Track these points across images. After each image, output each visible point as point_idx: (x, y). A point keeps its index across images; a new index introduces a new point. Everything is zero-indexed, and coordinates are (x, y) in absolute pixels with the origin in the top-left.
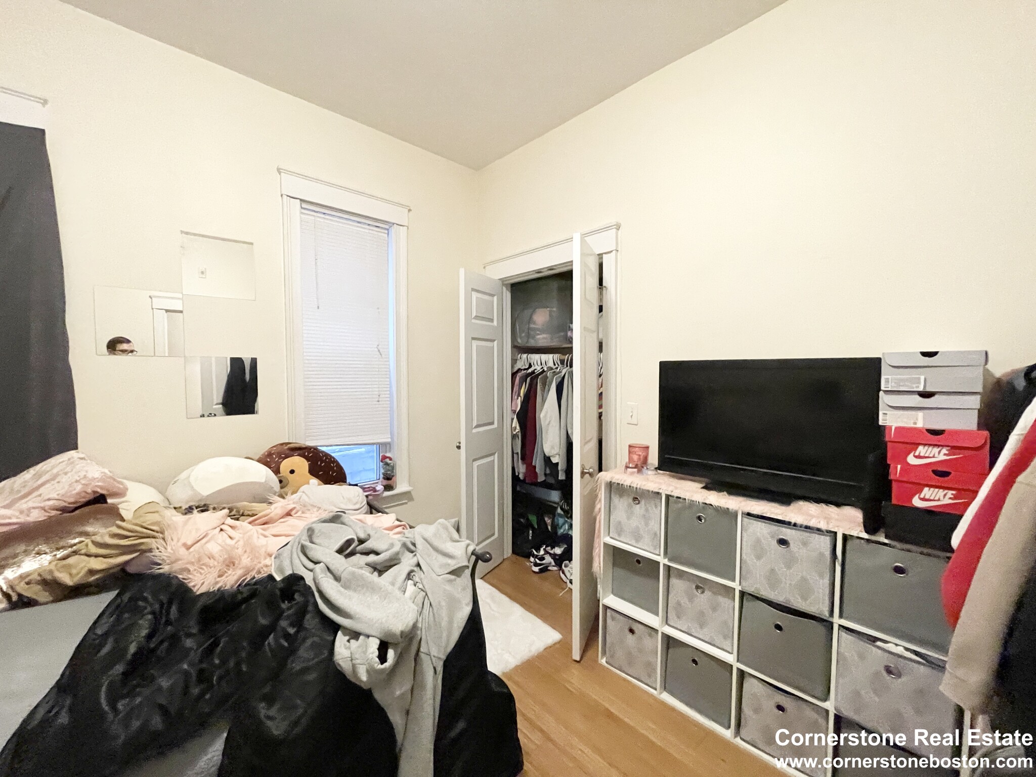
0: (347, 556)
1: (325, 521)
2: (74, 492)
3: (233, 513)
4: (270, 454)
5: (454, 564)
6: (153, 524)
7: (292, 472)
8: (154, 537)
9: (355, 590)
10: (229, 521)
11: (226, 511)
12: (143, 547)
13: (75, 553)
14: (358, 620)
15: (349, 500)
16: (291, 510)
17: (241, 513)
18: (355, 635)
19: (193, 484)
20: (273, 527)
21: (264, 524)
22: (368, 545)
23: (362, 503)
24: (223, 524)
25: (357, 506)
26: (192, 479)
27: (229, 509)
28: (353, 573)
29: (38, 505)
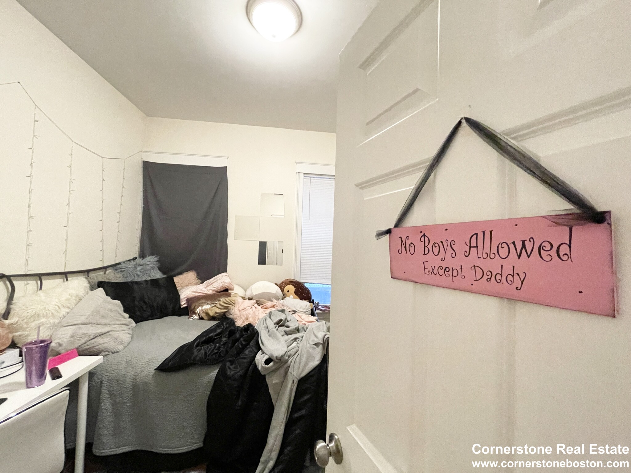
0: (280, 326)
5: (316, 341)
6: (234, 301)
7: (288, 291)
8: (232, 305)
9: (272, 338)
12: (229, 308)
13: (215, 306)
15: (301, 307)
17: (261, 303)
18: (263, 353)
19: (254, 290)
20: (268, 310)
22: (288, 323)
24: (253, 306)
26: (252, 288)
27: (256, 300)
29: (211, 289)
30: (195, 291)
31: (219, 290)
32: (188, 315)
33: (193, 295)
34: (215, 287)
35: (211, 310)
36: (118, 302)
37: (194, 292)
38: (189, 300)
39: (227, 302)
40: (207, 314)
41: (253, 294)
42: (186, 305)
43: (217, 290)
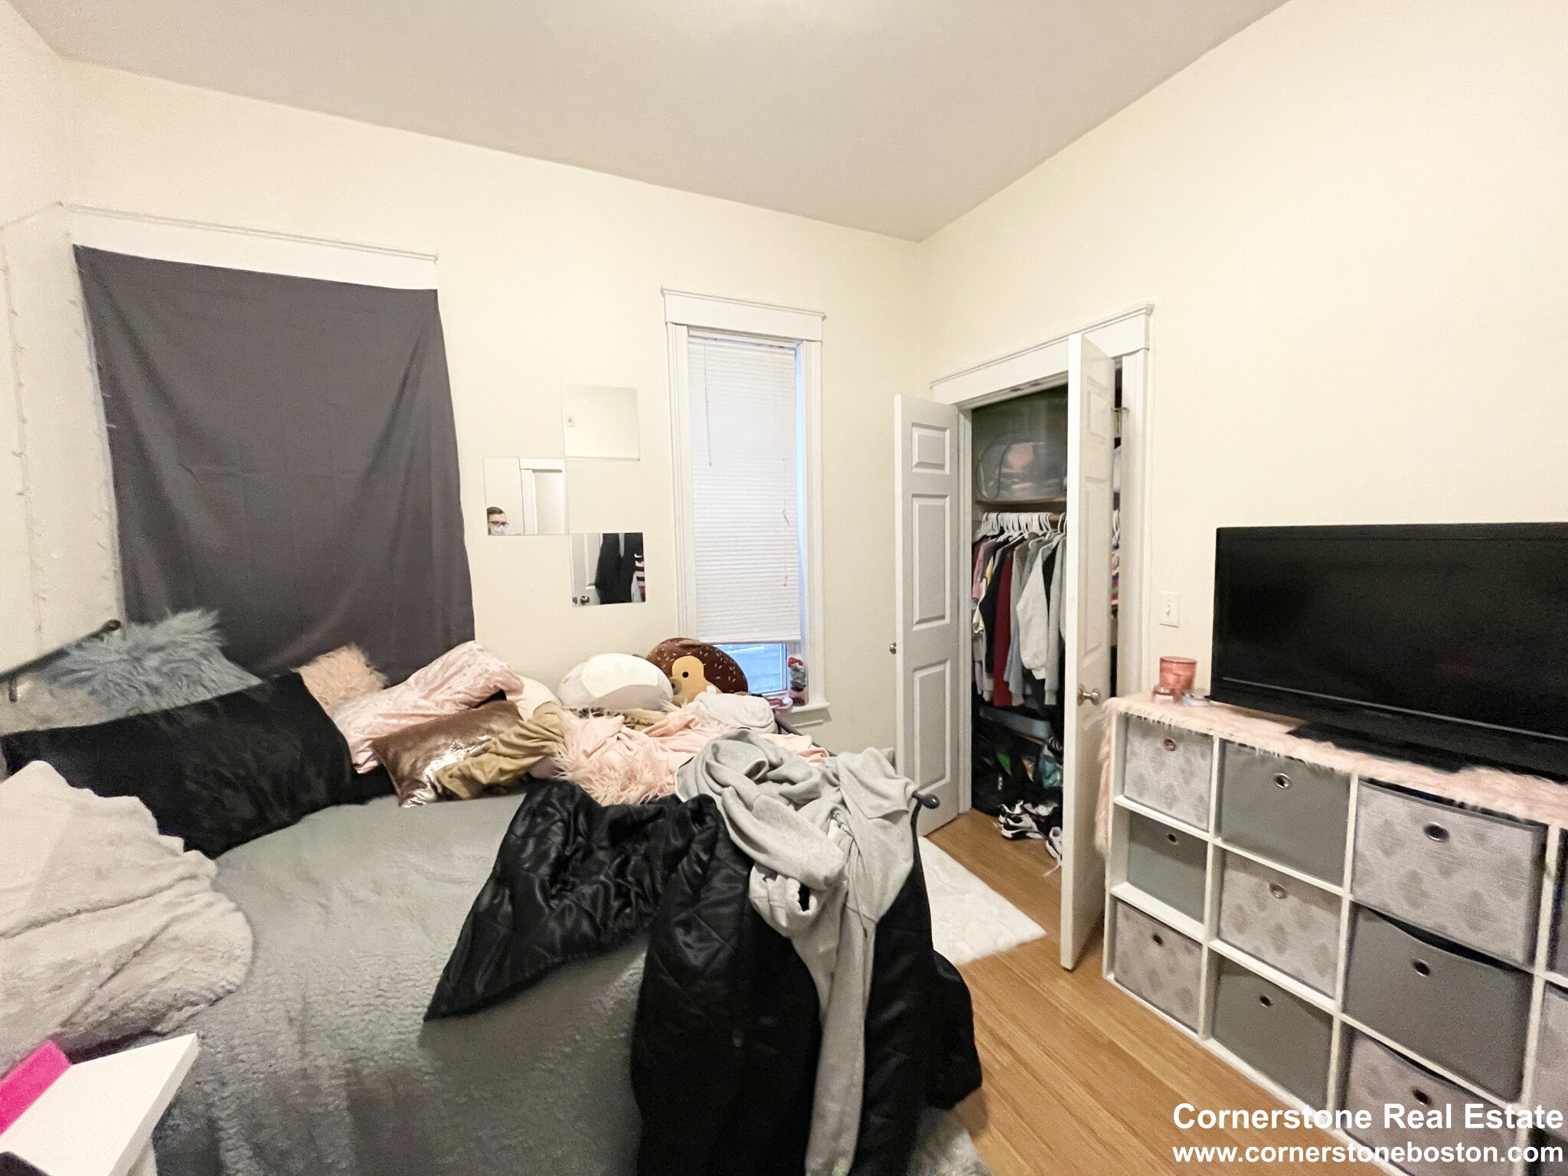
0: (759, 782)
1: (730, 738)
2: (479, 686)
3: (628, 720)
4: (660, 653)
5: (889, 807)
6: (554, 726)
7: (685, 675)
8: (555, 741)
9: (769, 823)
10: (625, 729)
11: (621, 718)
12: (545, 750)
13: (485, 750)
14: (776, 857)
15: (753, 714)
16: (691, 721)
17: (636, 721)
18: (772, 874)
19: (584, 683)
20: (672, 739)
21: (662, 736)
22: (782, 771)
23: (768, 720)
24: (619, 732)
25: (763, 723)
26: (583, 678)
27: (623, 715)
28: (766, 803)
29: (450, 698)
30: (393, 712)
31: (476, 698)
32: (393, 792)
33: (395, 726)
34: (461, 688)
35: (480, 765)
36: (131, 802)
37: (392, 716)
38: (380, 746)
39: (534, 735)
40: (468, 780)
41: (592, 696)
42: (373, 764)
43: (468, 698)
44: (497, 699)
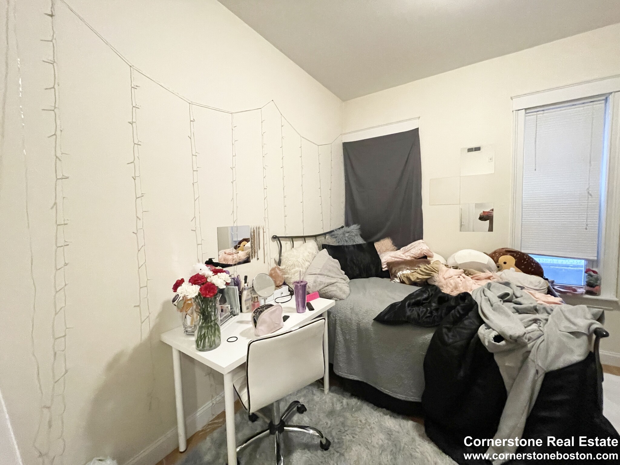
0: (505, 301)
1: (499, 283)
2: (419, 253)
3: (466, 272)
6: (436, 268)
7: (505, 263)
8: (435, 272)
9: (497, 313)
10: (464, 275)
11: (462, 270)
12: (432, 275)
13: (415, 272)
16: (491, 277)
17: (469, 273)
19: (455, 258)
20: (480, 282)
21: (477, 280)
22: (519, 300)
24: (460, 275)
26: (455, 256)
27: (464, 270)
29: (409, 255)
30: (394, 256)
31: (417, 256)
32: (390, 278)
33: (393, 260)
34: (413, 253)
35: (413, 275)
36: (337, 261)
37: (393, 257)
38: (389, 264)
39: (429, 269)
40: (408, 279)
41: (457, 263)
42: (386, 269)
43: (415, 256)
44: (424, 258)
